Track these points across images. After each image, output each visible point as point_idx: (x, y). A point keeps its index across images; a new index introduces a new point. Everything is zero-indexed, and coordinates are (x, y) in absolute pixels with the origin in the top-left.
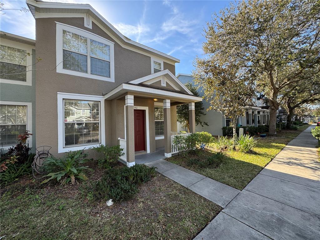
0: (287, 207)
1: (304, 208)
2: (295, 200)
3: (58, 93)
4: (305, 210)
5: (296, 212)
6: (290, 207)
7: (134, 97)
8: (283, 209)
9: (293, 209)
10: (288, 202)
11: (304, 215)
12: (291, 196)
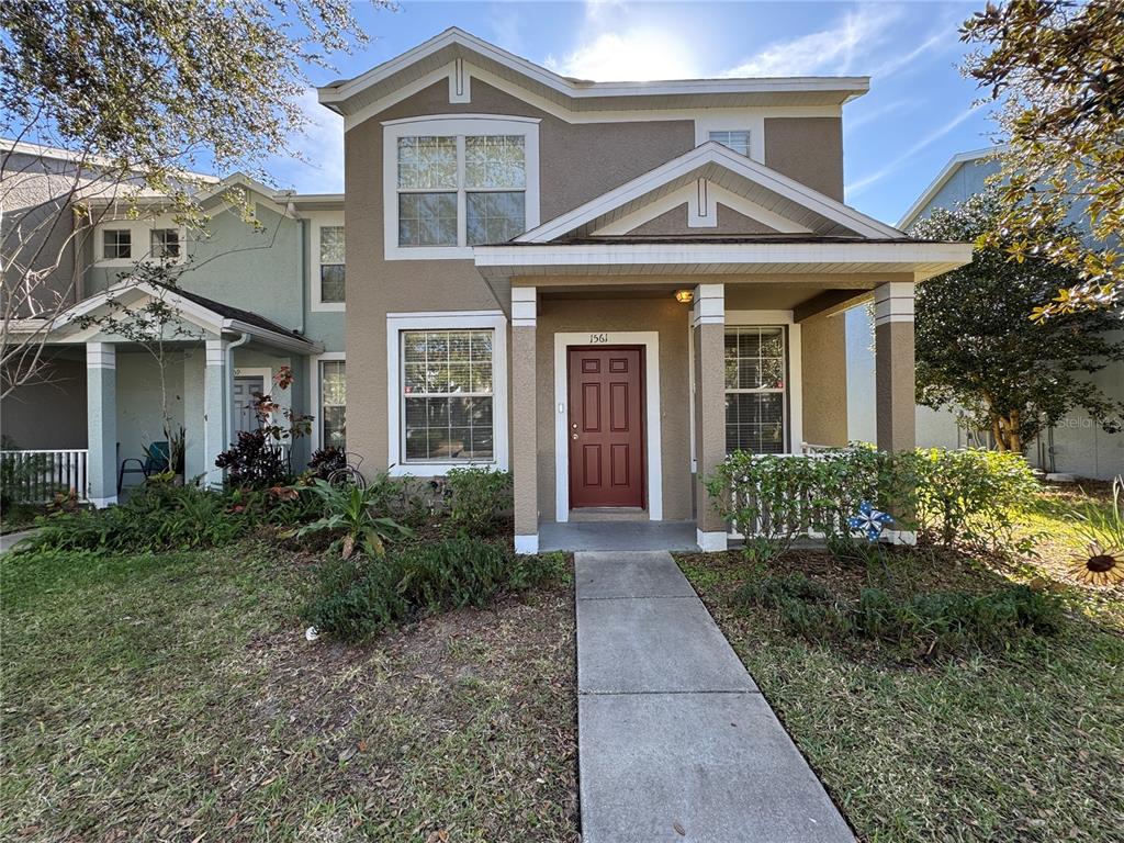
3: (388, 315)
7: (537, 294)
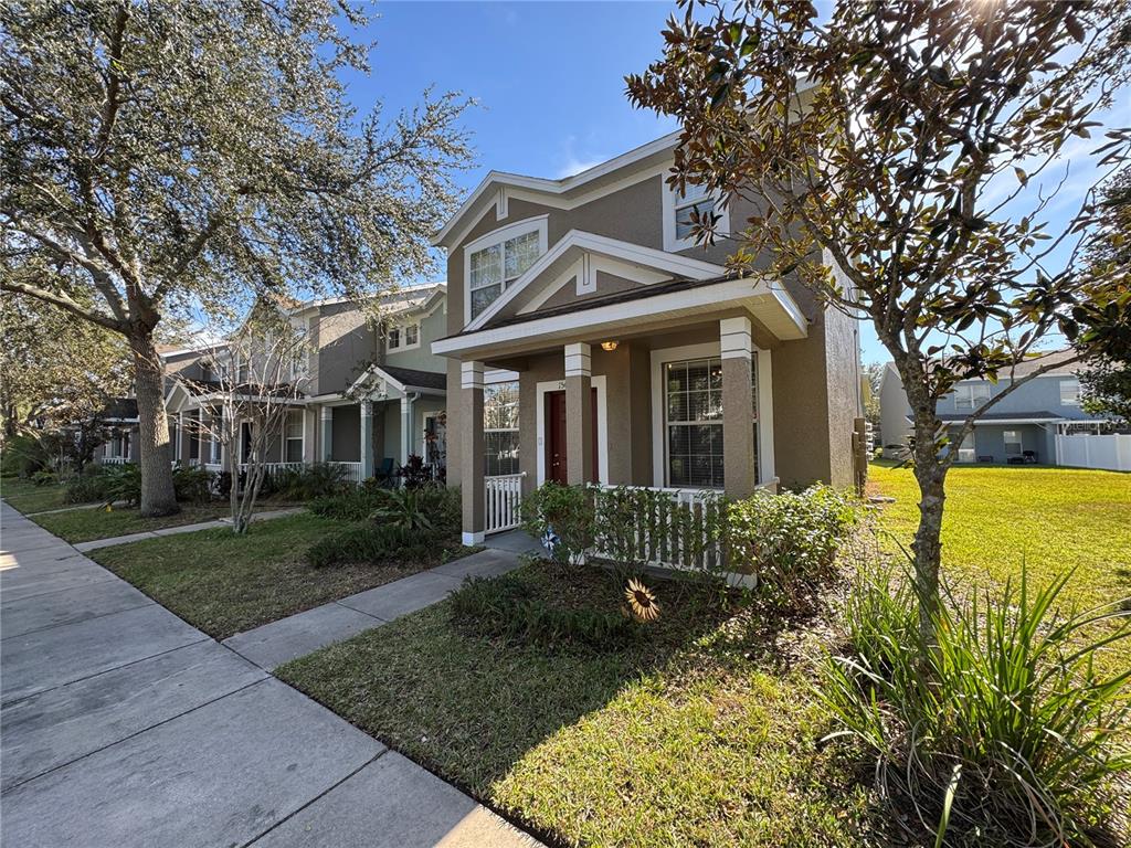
0: (111, 738)
1: (59, 778)
2: (109, 780)
4: (50, 779)
5: (73, 750)
6: (101, 746)
8: (114, 726)
9: (90, 749)
10: (122, 753)
11: (47, 761)
12: (133, 781)
